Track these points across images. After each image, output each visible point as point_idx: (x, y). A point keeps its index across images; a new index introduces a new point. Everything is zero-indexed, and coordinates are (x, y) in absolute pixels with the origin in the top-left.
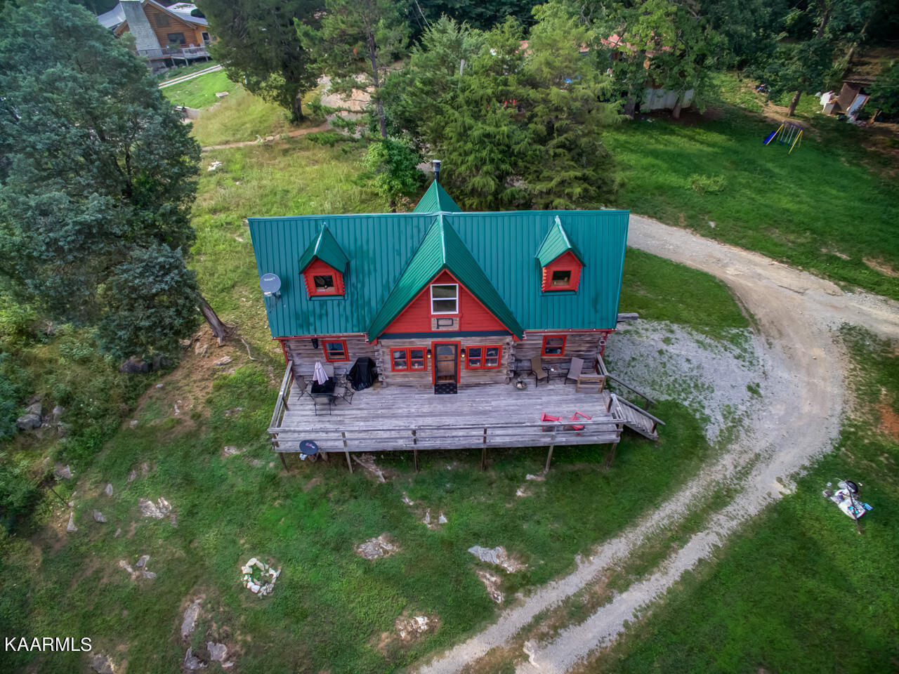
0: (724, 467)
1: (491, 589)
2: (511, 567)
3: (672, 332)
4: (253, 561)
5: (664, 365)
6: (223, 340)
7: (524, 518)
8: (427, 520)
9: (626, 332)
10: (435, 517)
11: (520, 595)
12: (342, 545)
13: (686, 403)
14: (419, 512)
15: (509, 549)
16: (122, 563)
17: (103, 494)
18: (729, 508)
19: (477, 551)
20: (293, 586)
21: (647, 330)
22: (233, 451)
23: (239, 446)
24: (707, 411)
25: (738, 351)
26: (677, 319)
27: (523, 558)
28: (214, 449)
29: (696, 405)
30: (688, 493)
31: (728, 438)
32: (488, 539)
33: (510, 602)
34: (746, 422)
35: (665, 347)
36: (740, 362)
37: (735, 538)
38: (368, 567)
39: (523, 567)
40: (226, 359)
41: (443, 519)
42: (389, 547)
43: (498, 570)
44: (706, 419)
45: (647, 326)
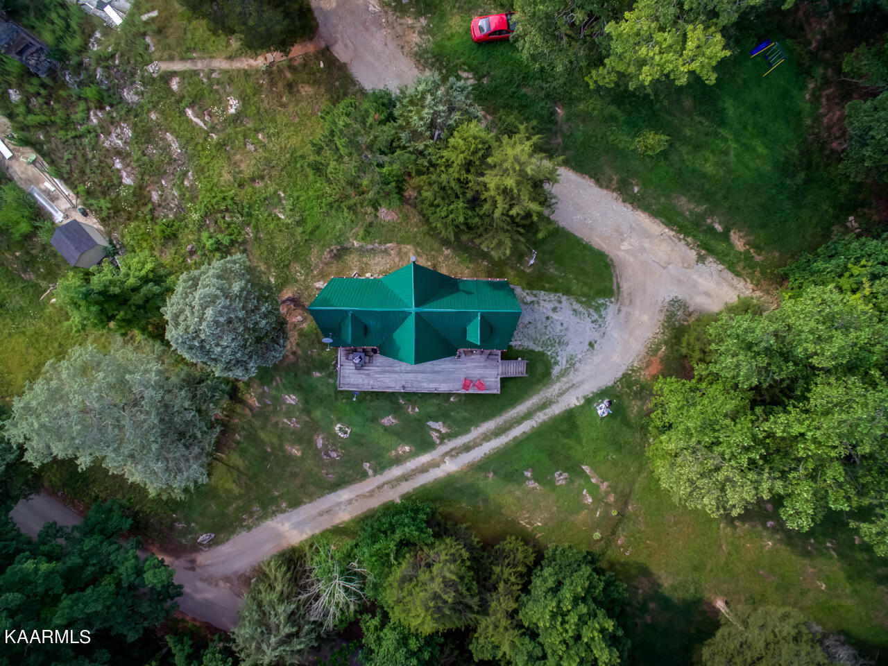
0: (556, 388)
1: (435, 438)
2: (444, 430)
3: (560, 302)
4: (339, 425)
5: (546, 327)
6: (295, 306)
7: (452, 411)
8: (410, 410)
9: (532, 302)
10: (413, 409)
11: (446, 441)
12: (374, 420)
13: (549, 353)
14: (406, 406)
15: (444, 423)
16: (285, 420)
17: (264, 391)
18: (547, 410)
19: (431, 424)
20: (356, 434)
21: (545, 300)
22: (318, 374)
23: (320, 372)
24: (559, 358)
25: (596, 316)
26: (568, 292)
27: (449, 427)
28: (308, 372)
29: (554, 355)
30: (531, 402)
31: (564, 373)
32: (436, 420)
33: (442, 443)
34: (578, 365)
35: (551, 314)
36: (594, 325)
37: (544, 423)
38: (386, 429)
39: (449, 431)
40: (299, 318)
41: (417, 410)
42: (394, 421)
43: (439, 431)
44: (556, 363)
45: (546, 298)
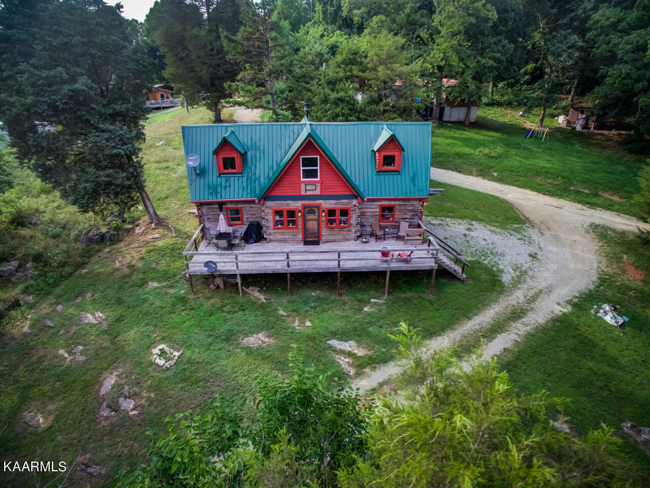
0: (518, 297)
1: (345, 366)
2: (360, 352)
3: (472, 225)
4: (161, 346)
5: (468, 242)
6: (156, 225)
7: (371, 324)
8: (297, 323)
9: (440, 224)
10: (302, 323)
11: (367, 370)
12: (229, 338)
13: (486, 262)
14: (289, 319)
15: (358, 342)
16: (61, 352)
17: (54, 311)
18: (524, 320)
19: (334, 343)
20: (190, 362)
21: (454, 224)
22: (155, 284)
23: (159, 282)
24: (501, 267)
25: (519, 236)
26: (476, 219)
27: (368, 347)
28: (143, 283)
29: (493, 263)
30: (492, 311)
31: (517, 282)
32: (343, 336)
33: (358, 375)
34: (530, 273)
35: (467, 233)
36: (522, 242)
37: (530, 336)
38: (249, 351)
39: (370, 353)
40: (157, 235)
41: (308, 324)
42: (267, 340)
43: (350, 354)
44: (502, 271)
45: (454, 222)
